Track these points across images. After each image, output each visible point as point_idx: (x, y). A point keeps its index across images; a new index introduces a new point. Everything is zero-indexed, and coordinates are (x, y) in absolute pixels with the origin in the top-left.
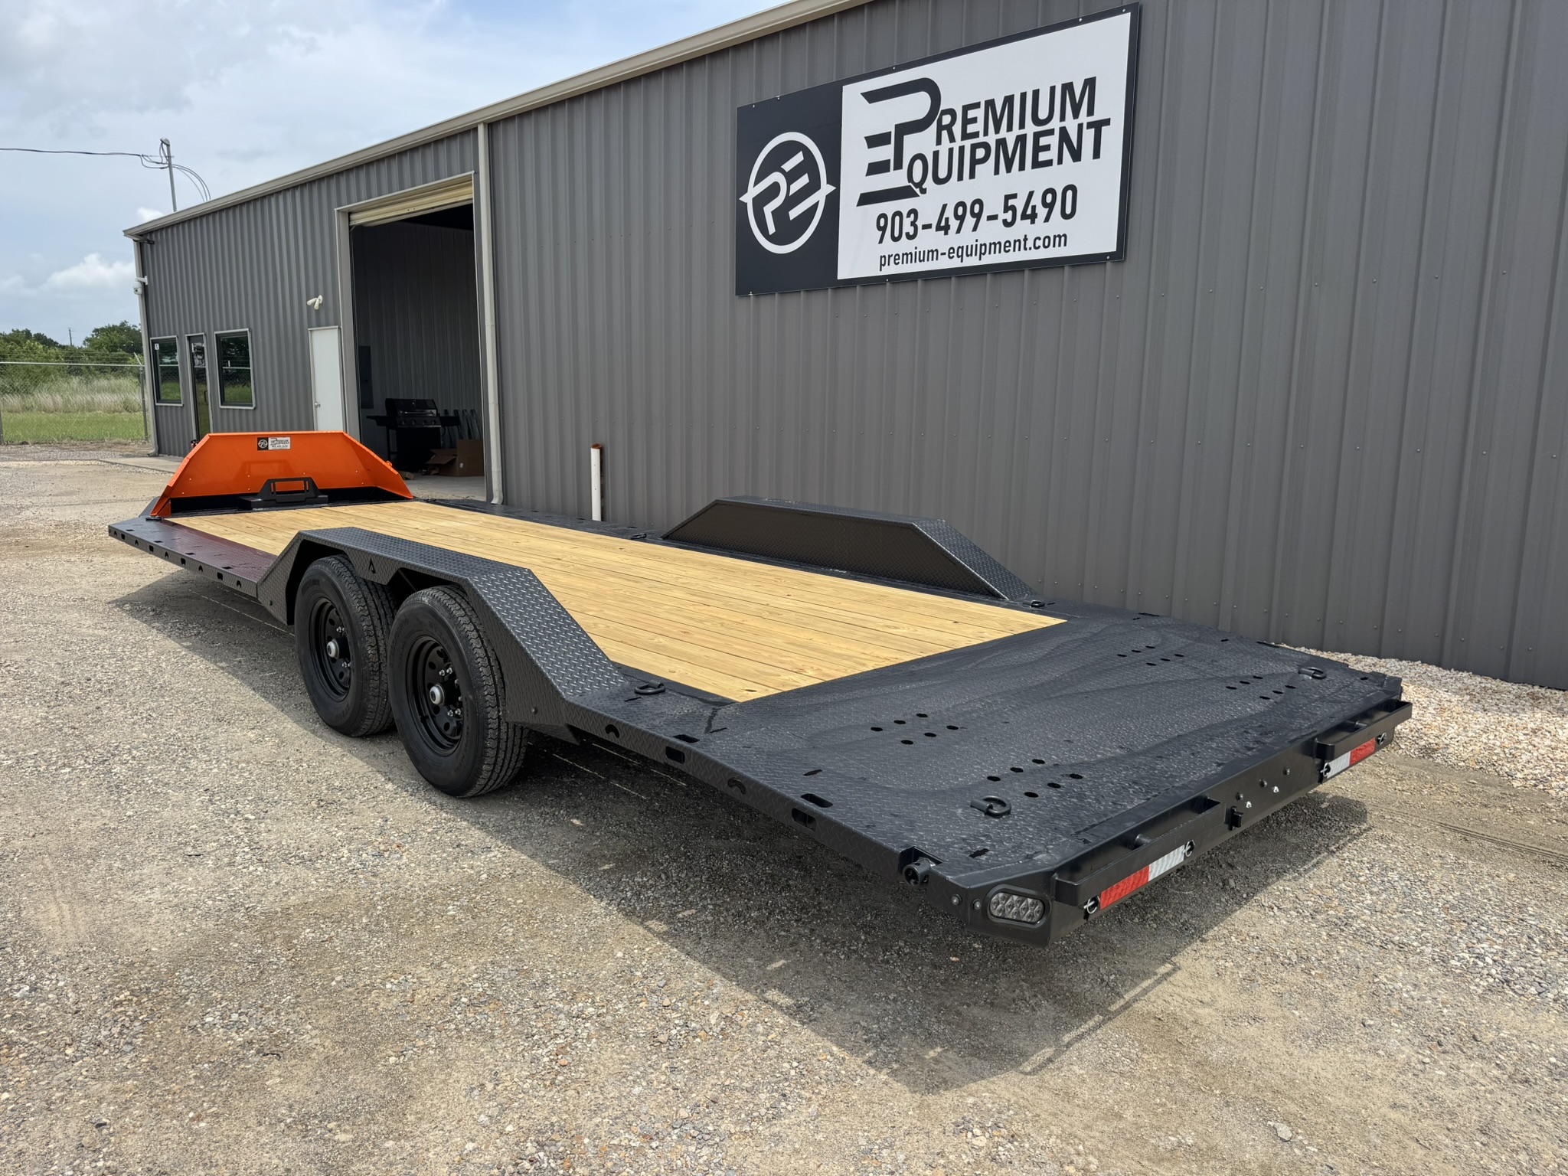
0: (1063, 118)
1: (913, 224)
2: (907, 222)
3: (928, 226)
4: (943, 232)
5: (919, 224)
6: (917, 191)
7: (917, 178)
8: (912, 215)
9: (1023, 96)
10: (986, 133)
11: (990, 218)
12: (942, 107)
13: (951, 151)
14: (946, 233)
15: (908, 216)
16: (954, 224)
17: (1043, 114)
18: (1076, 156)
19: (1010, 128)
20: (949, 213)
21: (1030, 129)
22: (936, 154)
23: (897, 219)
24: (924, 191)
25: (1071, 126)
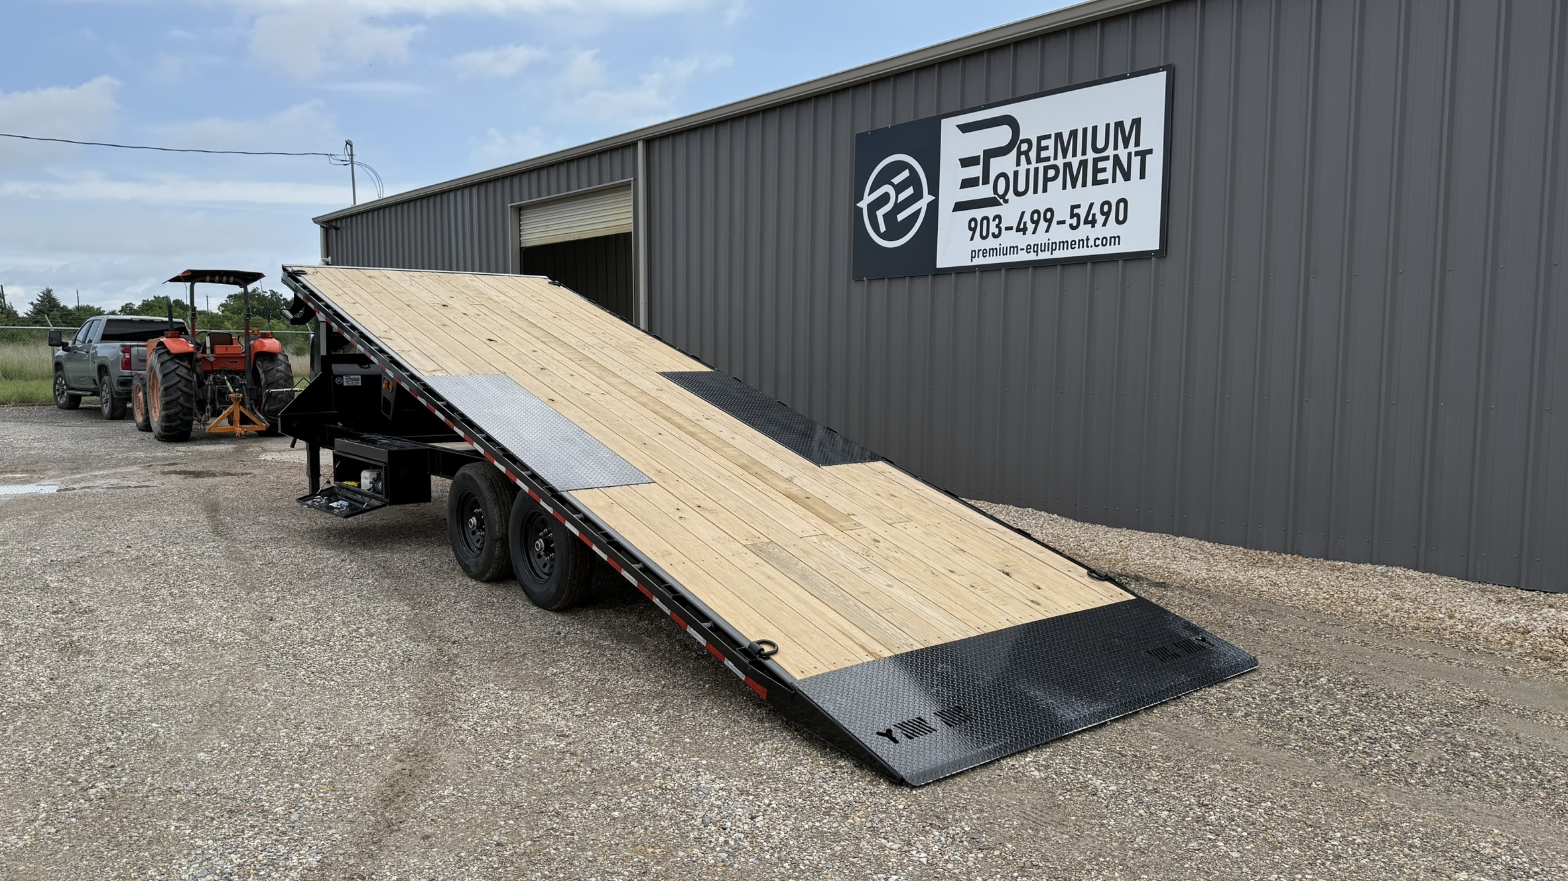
0: (1116, 148)
1: (998, 226)
2: (993, 225)
3: (1010, 228)
4: (1022, 232)
5: (1003, 226)
6: (1001, 201)
8: (997, 220)
9: (1085, 130)
10: (1056, 158)
11: (1059, 223)
12: (1020, 138)
13: (1028, 171)
14: (1024, 234)
15: (994, 220)
16: (1031, 227)
17: (1100, 144)
18: (1127, 176)
19: (1074, 155)
20: (1027, 218)
21: (1091, 155)
22: (1016, 174)
23: (985, 222)
24: (1006, 201)
25: (1123, 154)
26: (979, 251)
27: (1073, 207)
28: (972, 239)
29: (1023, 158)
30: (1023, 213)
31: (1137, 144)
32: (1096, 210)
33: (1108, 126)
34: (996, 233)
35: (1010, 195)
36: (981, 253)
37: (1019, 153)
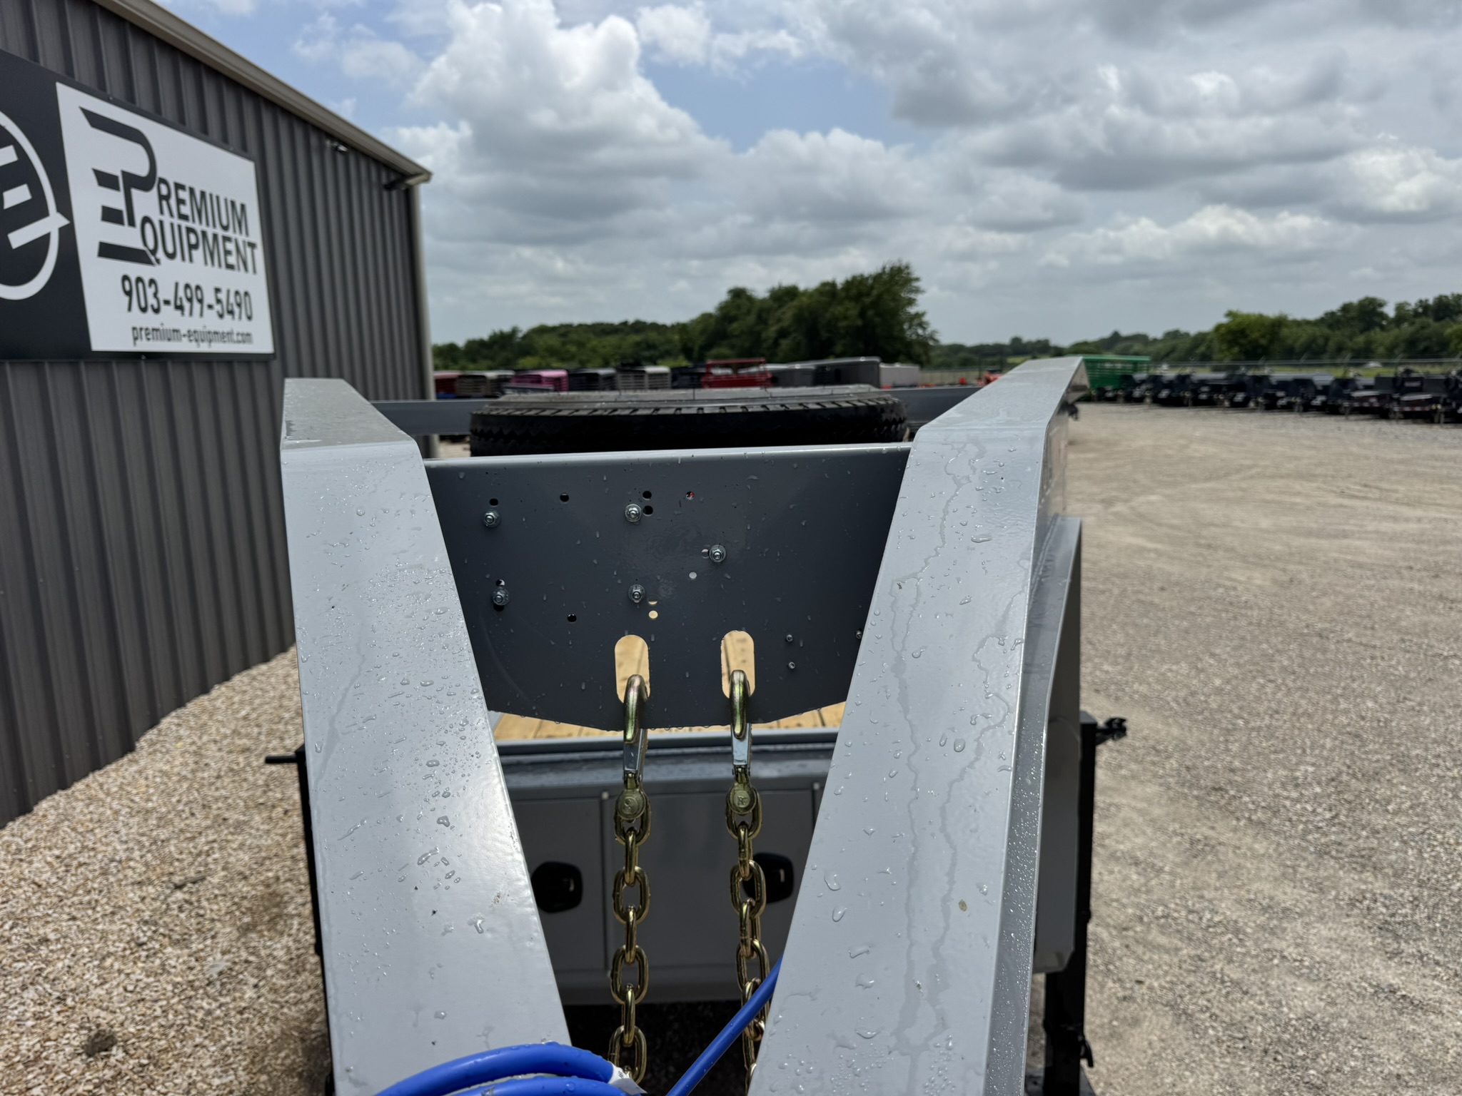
0: (235, 231)
1: (155, 295)
2: (150, 291)
3: (167, 302)
4: (179, 312)
5: (162, 296)
6: (152, 258)
7: (151, 245)
8: (153, 286)
9: (211, 195)
10: (194, 221)
11: (210, 307)
12: (160, 173)
13: (172, 225)
14: (183, 314)
15: (150, 285)
16: (186, 305)
17: (225, 223)
18: (246, 269)
19: (208, 224)
20: (181, 293)
21: (220, 232)
22: (161, 223)
23: (140, 285)
24: (158, 261)
25: (241, 238)
26: (141, 329)
27: (217, 290)
28: (130, 309)
29: (164, 203)
30: (177, 285)
31: (247, 234)
32: (232, 300)
33: (226, 200)
34: (156, 306)
35: (160, 254)
36: (143, 332)
37: (162, 198)
